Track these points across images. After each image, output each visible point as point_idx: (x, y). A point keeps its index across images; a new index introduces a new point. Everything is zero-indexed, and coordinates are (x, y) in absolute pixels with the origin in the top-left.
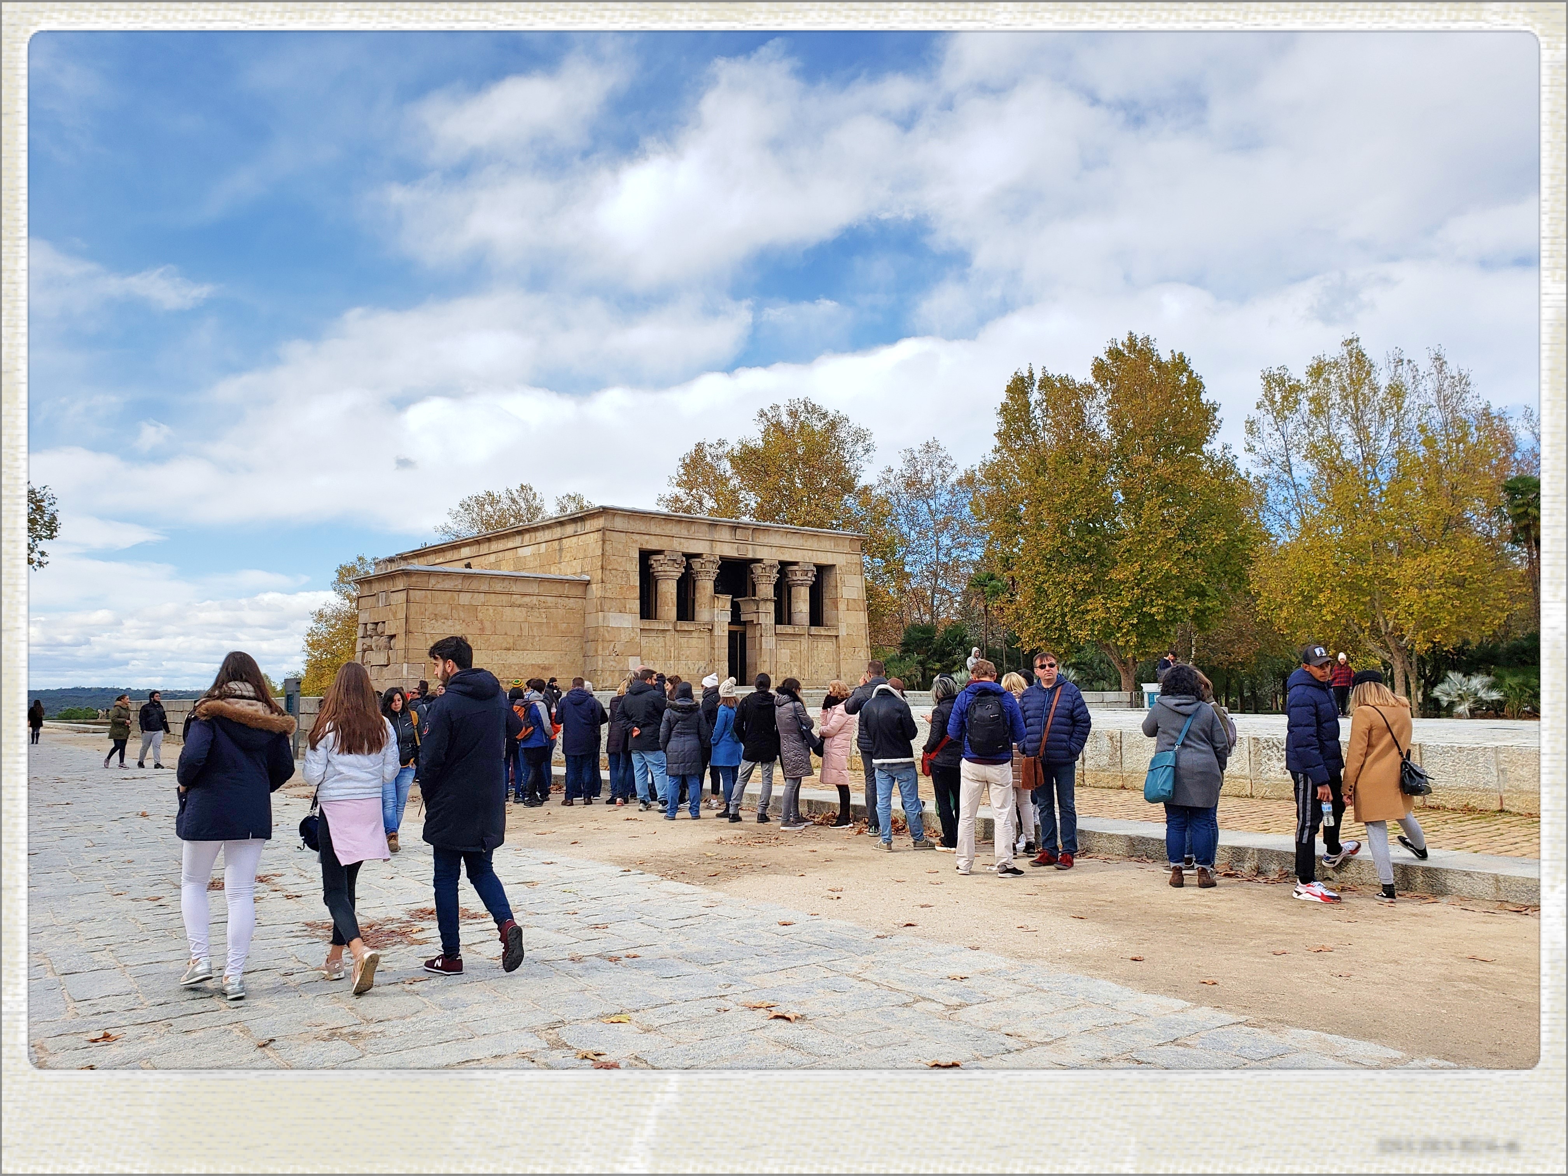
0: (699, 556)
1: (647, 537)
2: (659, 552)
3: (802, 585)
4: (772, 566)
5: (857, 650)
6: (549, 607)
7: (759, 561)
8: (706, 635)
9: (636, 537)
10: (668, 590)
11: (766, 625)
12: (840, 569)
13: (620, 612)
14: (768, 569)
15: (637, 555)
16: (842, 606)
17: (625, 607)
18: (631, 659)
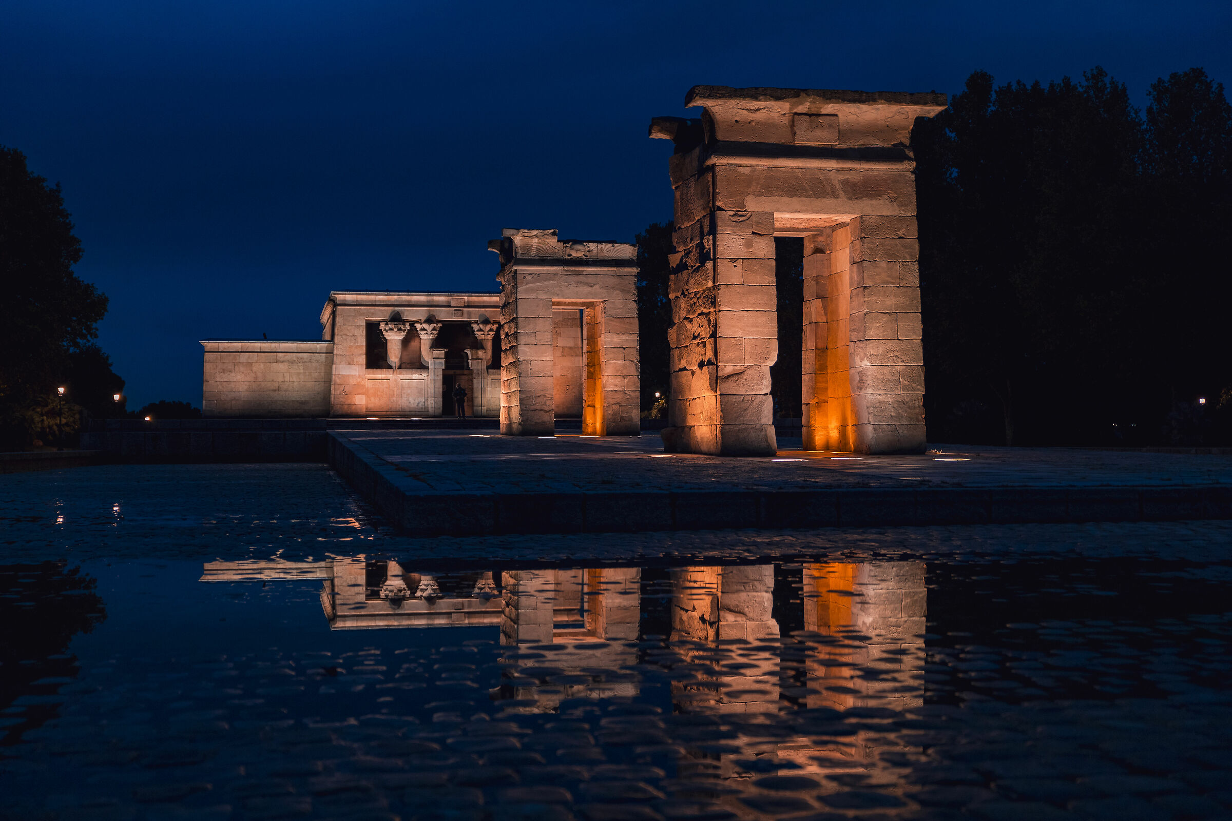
6: (305, 362)
8: (425, 378)
10: (394, 348)
11: (478, 370)
13: (349, 364)
15: (364, 324)
17: (353, 361)
18: (357, 397)
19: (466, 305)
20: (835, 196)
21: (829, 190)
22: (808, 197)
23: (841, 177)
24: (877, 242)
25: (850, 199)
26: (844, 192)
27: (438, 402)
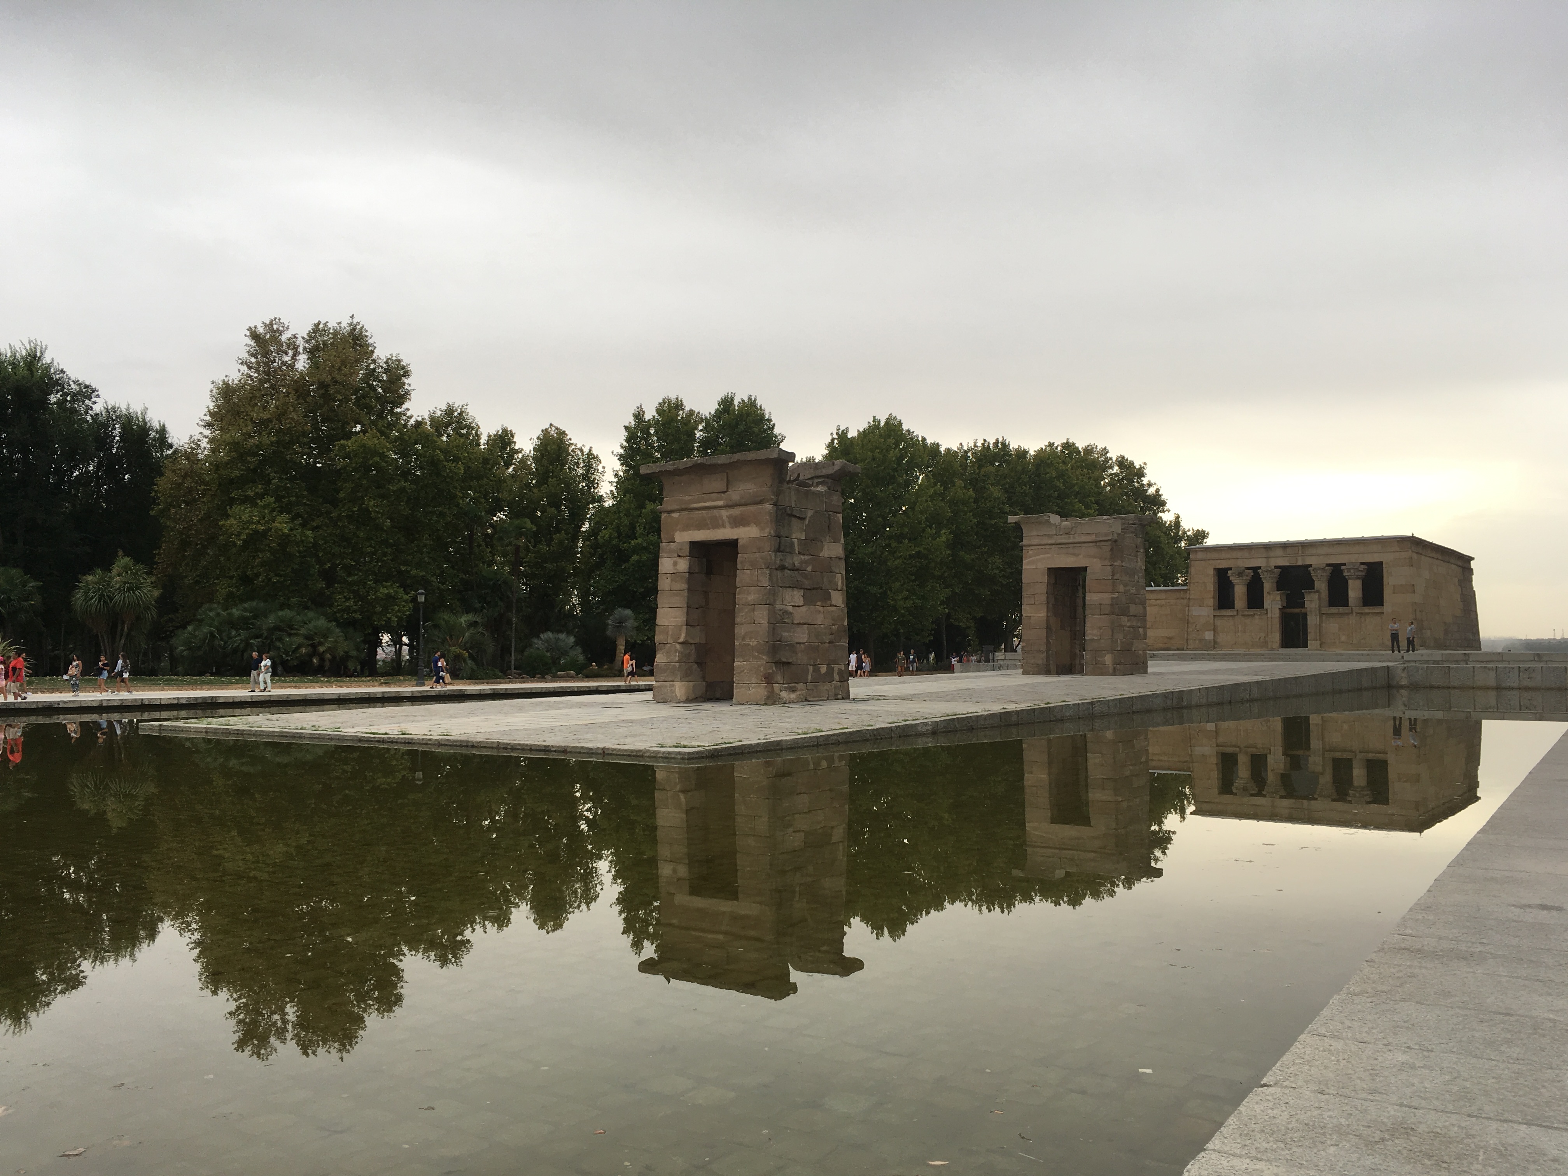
0: (1260, 568)
1: (1219, 561)
2: (1231, 569)
3: (1354, 578)
7: (1311, 566)
9: (1213, 562)
10: (1240, 591)
13: (1203, 606)
14: (1319, 569)
15: (1211, 572)
16: (1388, 591)
17: (1205, 604)
18: (1207, 633)
19: (1300, 552)
20: (724, 526)
21: (720, 522)
22: (709, 529)
23: (728, 514)
24: (745, 556)
25: (732, 528)
26: (730, 523)
27: (1276, 637)
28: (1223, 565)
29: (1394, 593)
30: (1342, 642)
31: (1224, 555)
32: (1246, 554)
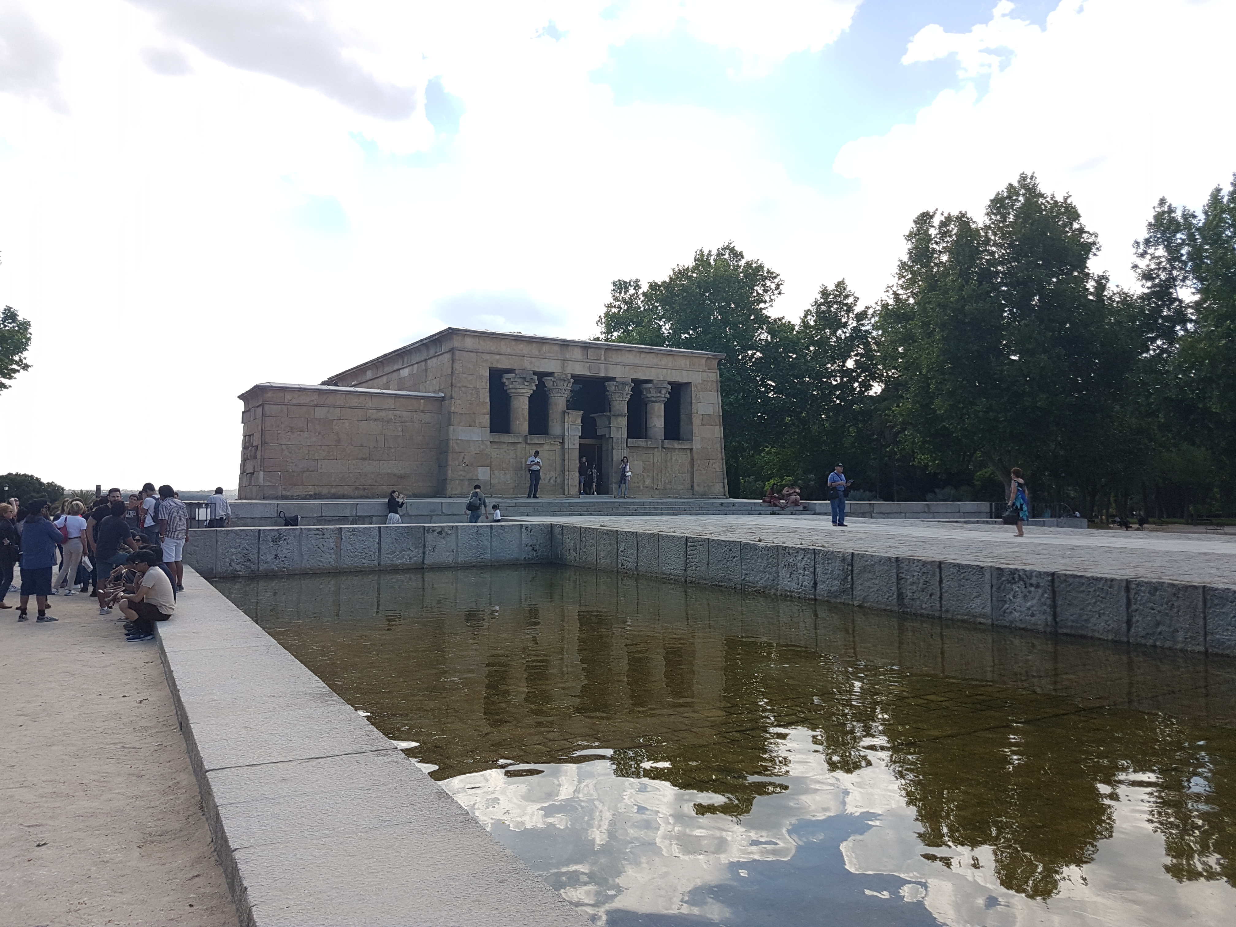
0: (551, 374)
1: (498, 357)
2: (511, 371)
3: (656, 401)
4: (624, 384)
5: (711, 462)
6: (405, 422)
7: (613, 379)
8: (558, 448)
9: (486, 357)
10: (520, 406)
11: (618, 439)
12: (696, 386)
13: (470, 426)
14: (620, 386)
15: (487, 373)
16: (697, 421)
17: (475, 422)
18: (480, 469)
19: (603, 358)
27: (574, 478)
28: (503, 363)
29: (703, 425)
30: (647, 487)
31: (504, 348)
32: (534, 350)
